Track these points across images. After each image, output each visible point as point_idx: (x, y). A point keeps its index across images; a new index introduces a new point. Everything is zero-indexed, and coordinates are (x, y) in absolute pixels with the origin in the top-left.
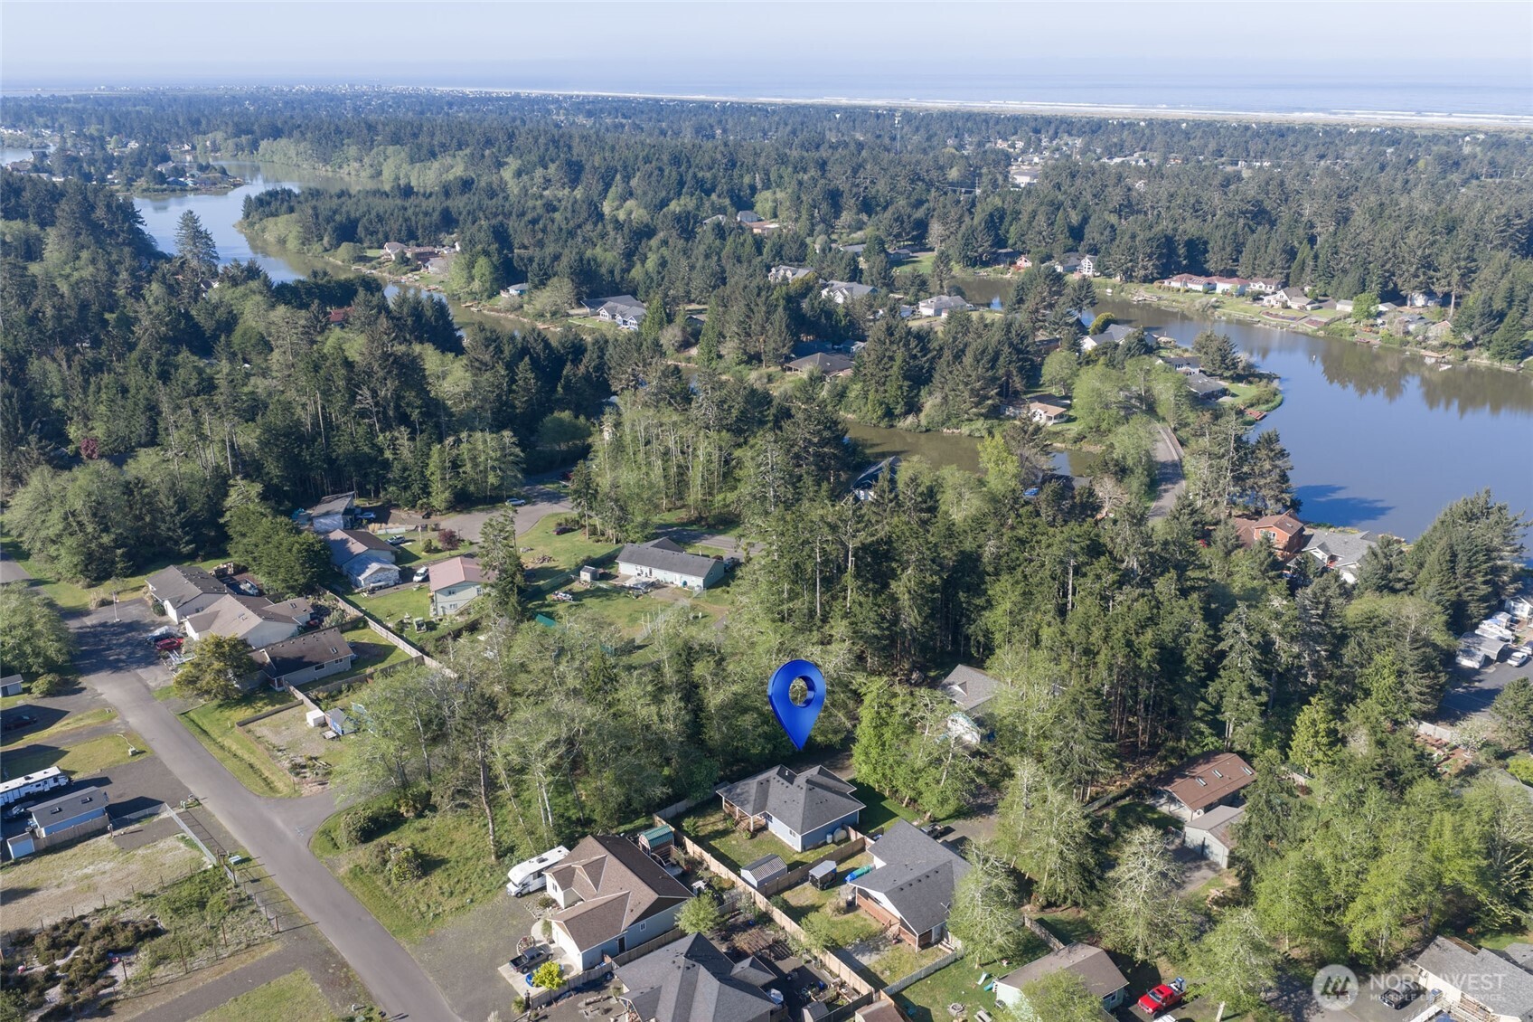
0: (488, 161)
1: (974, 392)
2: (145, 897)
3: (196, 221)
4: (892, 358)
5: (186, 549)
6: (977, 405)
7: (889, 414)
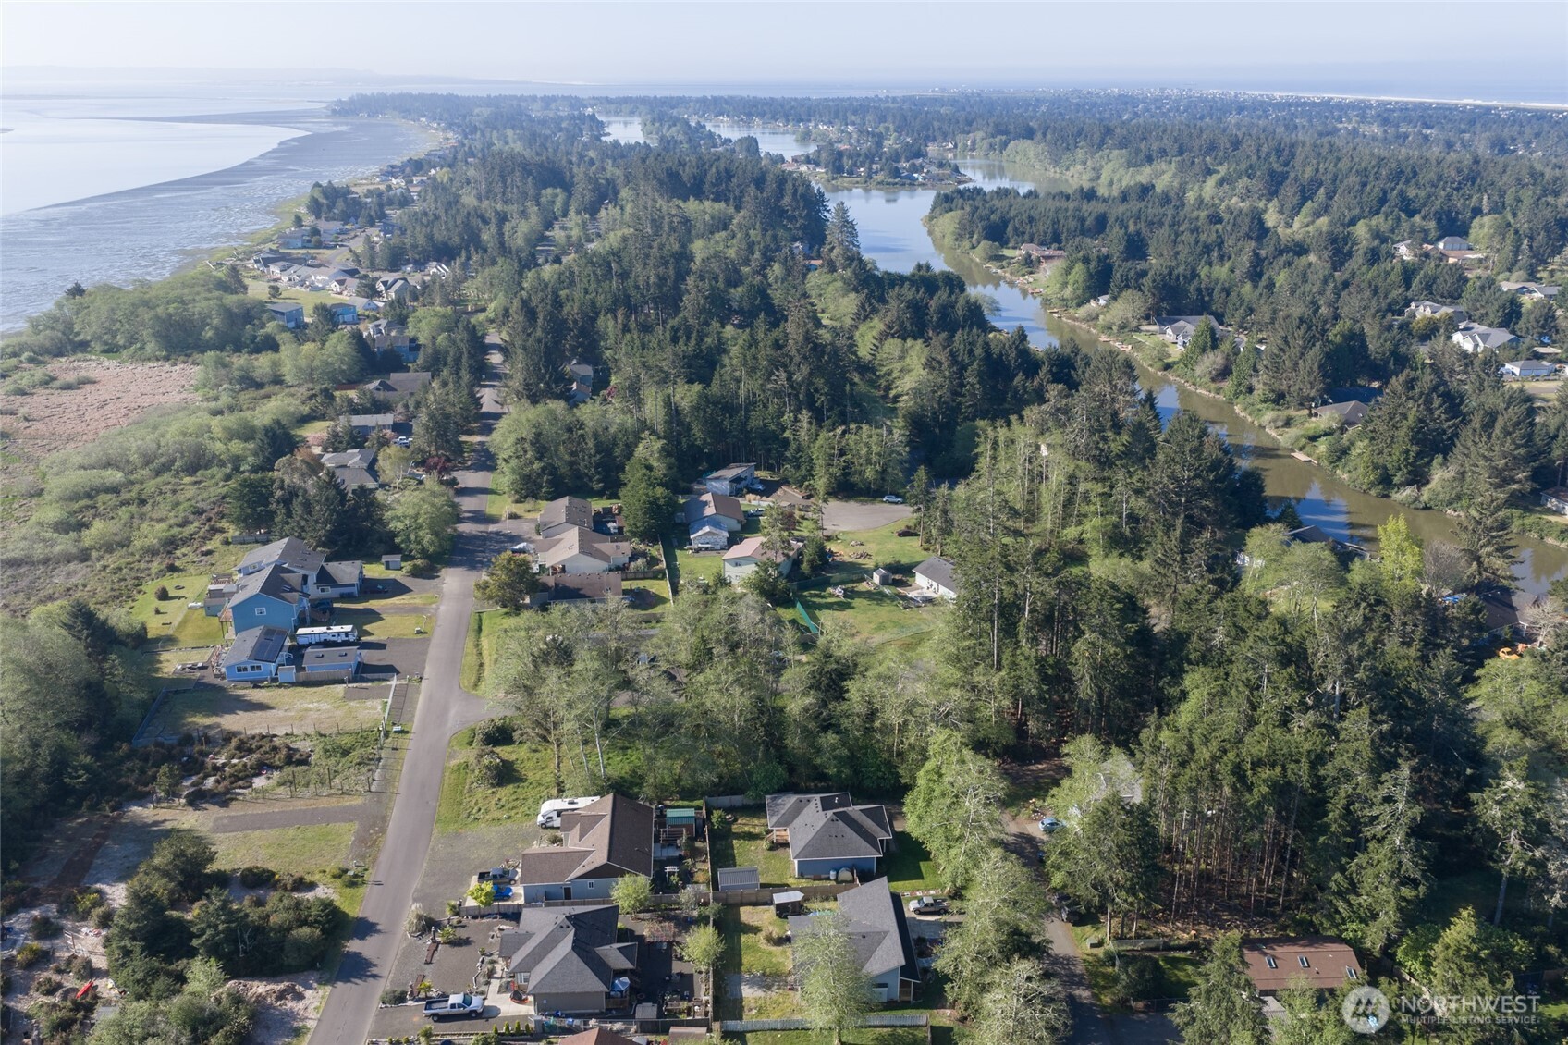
0: (1196, 168)
1: (1497, 472)
2: (321, 735)
3: (845, 211)
4: (1405, 417)
5: (597, 486)
6: (1498, 486)
7: (1386, 481)
